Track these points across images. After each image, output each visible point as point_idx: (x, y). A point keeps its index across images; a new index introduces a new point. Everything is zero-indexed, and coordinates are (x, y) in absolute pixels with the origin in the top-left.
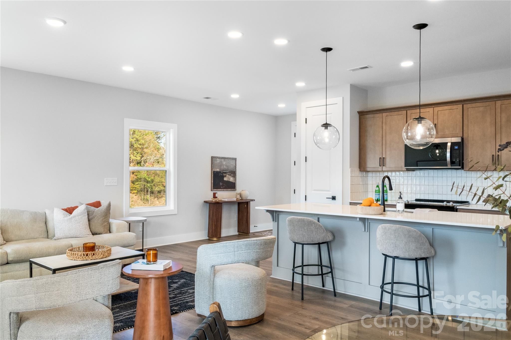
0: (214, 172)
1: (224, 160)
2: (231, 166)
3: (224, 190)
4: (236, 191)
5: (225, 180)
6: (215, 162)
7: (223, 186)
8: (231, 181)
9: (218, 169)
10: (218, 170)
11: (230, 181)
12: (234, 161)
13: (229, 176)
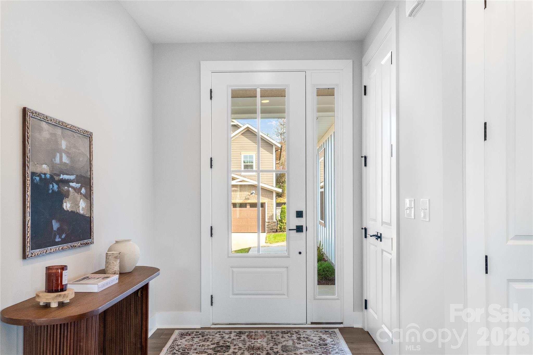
0: (33, 174)
1: (62, 133)
2: (81, 159)
3: (65, 246)
4: (92, 246)
5: (65, 208)
6: (37, 135)
7: (60, 232)
8: (81, 212)
9: (44, 166)
10: (45, 168)
11: (78, 211)
12: (87, 141)
13: (76, 194)
